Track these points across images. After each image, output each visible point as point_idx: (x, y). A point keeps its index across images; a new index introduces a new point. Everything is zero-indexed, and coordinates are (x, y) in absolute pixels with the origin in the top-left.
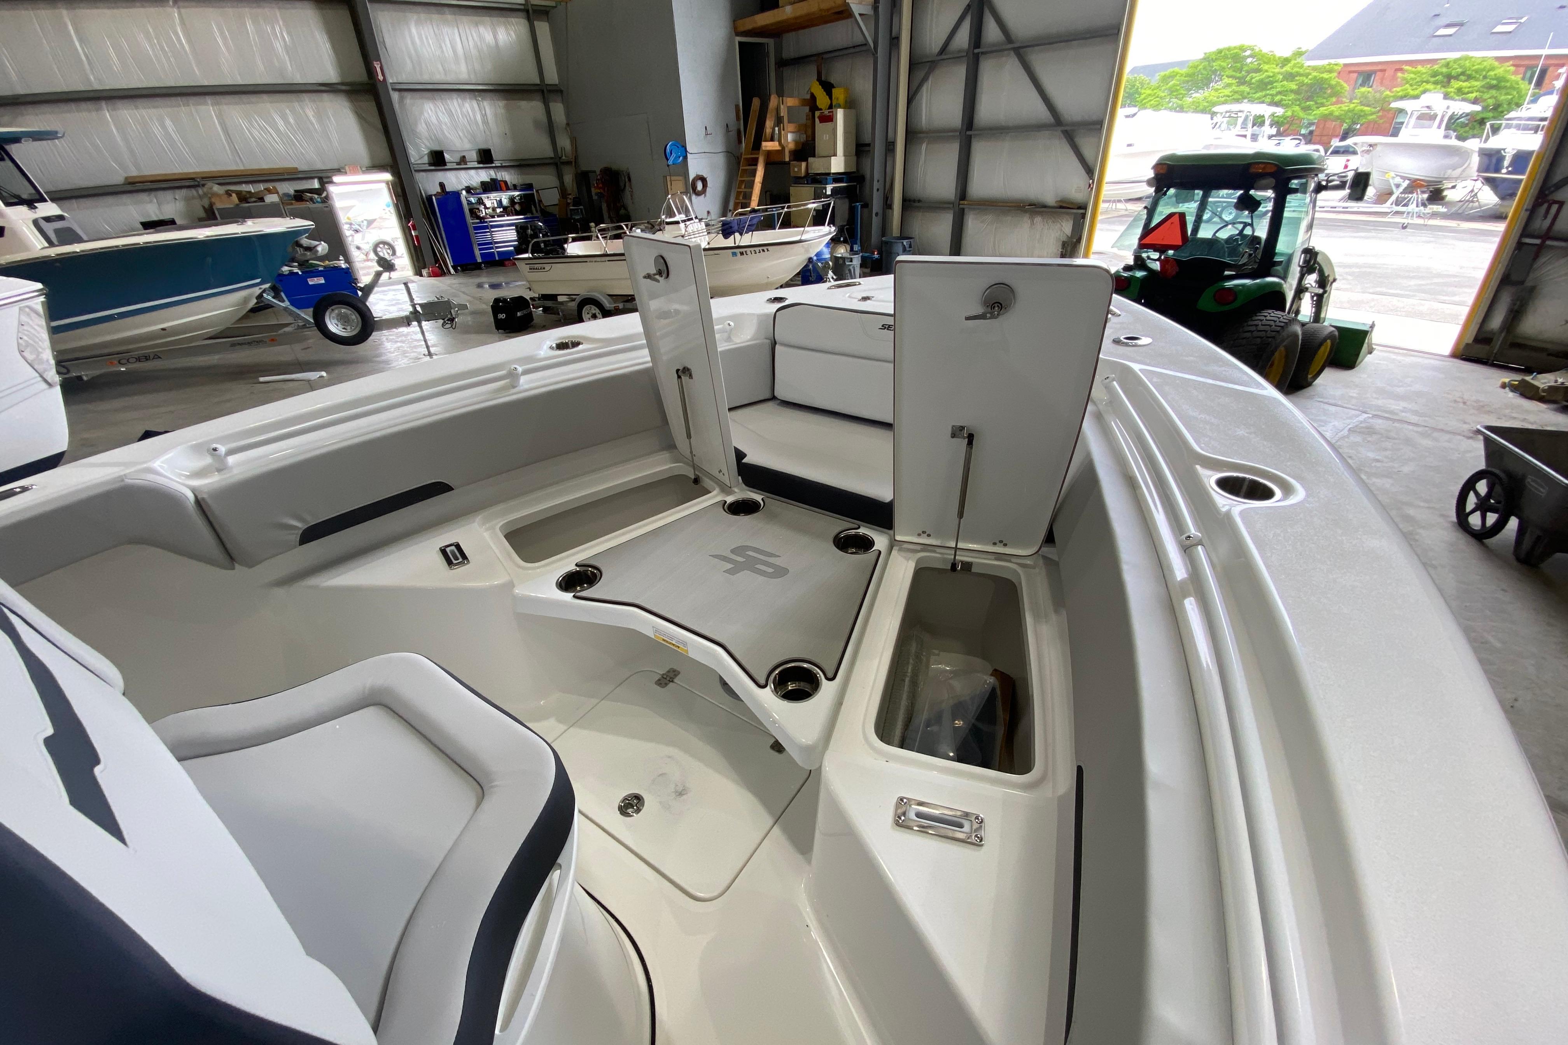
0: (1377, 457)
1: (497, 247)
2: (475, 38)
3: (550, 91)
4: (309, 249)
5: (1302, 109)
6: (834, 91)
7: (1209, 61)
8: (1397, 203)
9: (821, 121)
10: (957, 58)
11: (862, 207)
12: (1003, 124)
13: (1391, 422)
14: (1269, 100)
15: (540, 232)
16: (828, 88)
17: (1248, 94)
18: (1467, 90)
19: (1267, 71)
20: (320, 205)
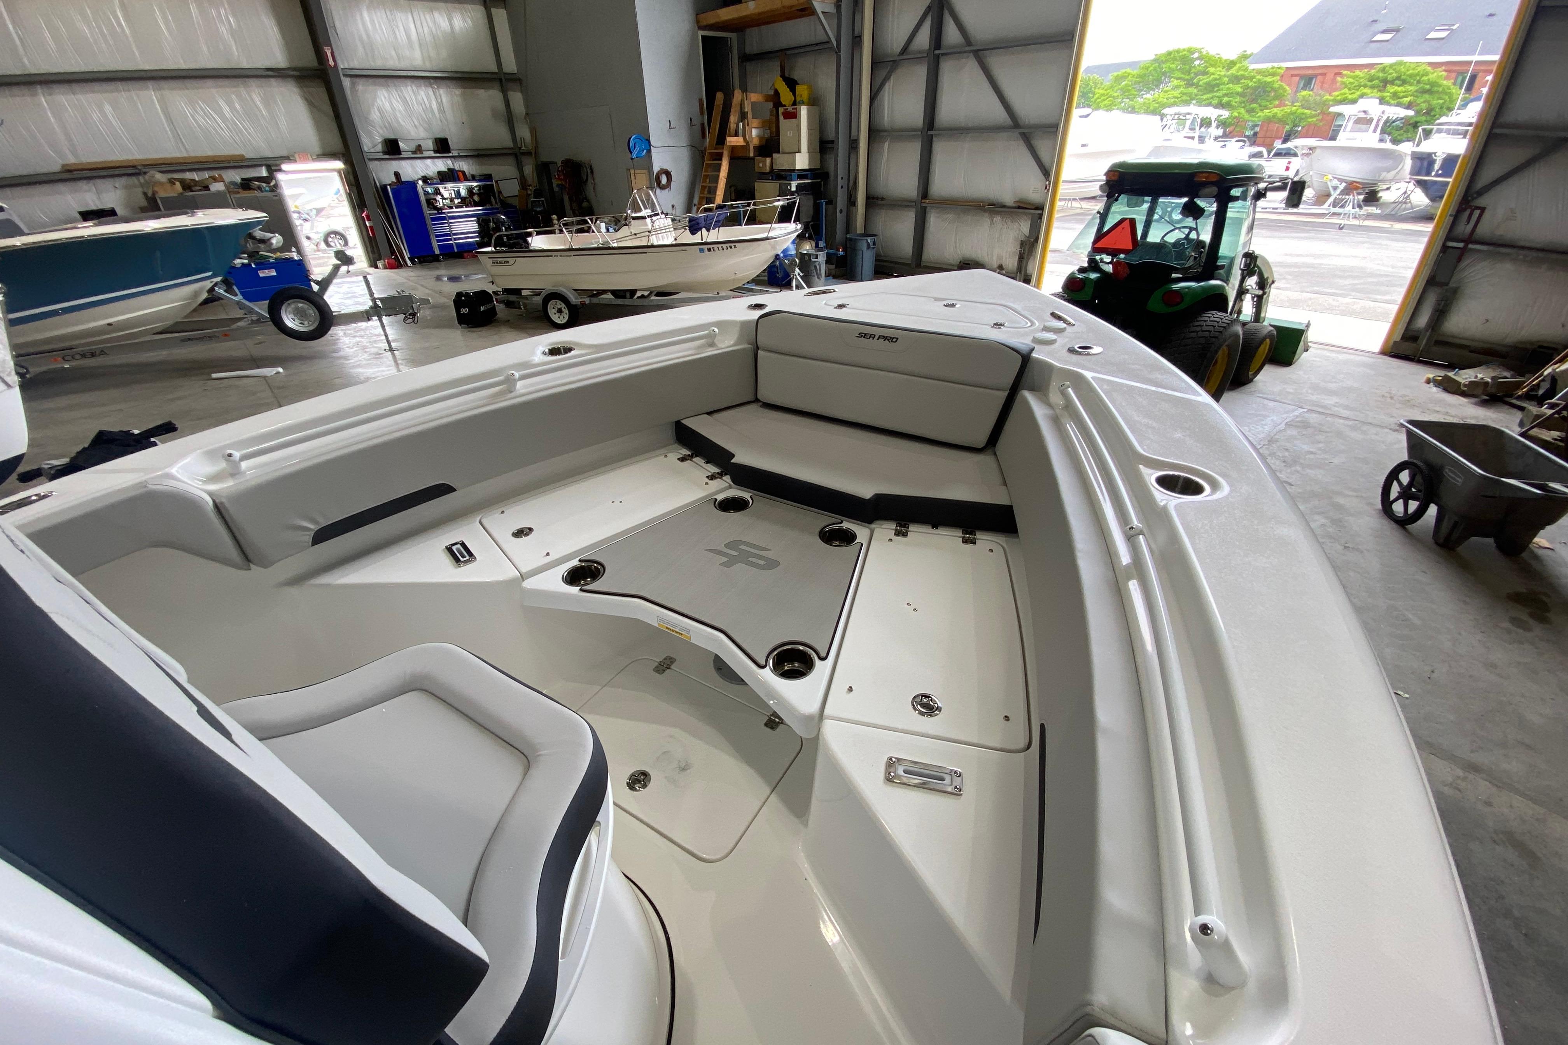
0: (1311, 450)
1: (455, 239)
2: (431, 24)
3: (508, 80)
4: (263, 241)
5: (1247, 111)
6: (797, 87)
7: (1159, 63)
8: (1335, 204)
9: (785, 118)
10: (918, 58)
11: (826, 203)
12: (963, 125)
13: (1324, 417)
14: (1216, 102)
15: (503, 226)
16: (792, 84)
17: (1196, 95)
18: (1402, 94)
19: (1213, 74)
20: (269, 194)
